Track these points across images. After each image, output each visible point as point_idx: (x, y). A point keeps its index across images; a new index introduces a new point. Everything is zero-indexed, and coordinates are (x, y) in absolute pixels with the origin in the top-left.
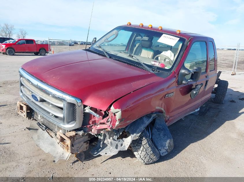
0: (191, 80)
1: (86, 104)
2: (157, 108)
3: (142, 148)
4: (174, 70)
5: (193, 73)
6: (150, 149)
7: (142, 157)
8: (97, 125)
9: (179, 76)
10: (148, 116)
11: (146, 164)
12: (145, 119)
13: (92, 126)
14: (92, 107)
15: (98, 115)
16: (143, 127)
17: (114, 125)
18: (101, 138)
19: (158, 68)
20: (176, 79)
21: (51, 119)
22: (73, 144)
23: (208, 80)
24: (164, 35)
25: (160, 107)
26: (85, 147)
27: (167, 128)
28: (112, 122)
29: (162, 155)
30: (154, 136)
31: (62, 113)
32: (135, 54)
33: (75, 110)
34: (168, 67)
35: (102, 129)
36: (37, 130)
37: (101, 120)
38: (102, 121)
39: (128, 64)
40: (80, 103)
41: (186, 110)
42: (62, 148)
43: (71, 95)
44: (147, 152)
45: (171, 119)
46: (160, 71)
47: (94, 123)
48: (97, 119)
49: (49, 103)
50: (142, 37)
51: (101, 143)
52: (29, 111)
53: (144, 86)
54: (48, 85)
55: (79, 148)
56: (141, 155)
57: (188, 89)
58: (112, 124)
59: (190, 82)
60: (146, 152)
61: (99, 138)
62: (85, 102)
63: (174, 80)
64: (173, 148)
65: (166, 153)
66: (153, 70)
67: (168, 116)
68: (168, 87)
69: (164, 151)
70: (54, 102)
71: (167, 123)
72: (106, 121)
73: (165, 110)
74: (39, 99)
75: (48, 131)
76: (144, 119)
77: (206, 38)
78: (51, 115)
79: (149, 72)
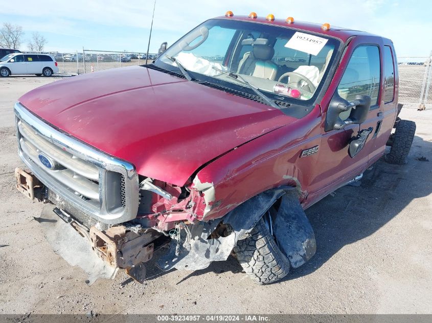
0: (351, 122)
1: (143, 173)
2: (286, 177)
3: (256, 253)
4: (318, 101)
5: (354, 108)
6: (271, 256)
7: (256, 271)
8: (168, 214)
9: (328, 114)
10: (268, 194)
11: (264, 284)
12: (262, 199)
13: (156, 216)
14: (155, 180)
15: (168, 195)
16: (257, 216)
17: (200, 213)
18: (176, 238)
19: (287, 99)
20: (322, 119)
21: (78, 203)
22: (123, 250)
23: (382, 121)
24: (297, 34)
25: (290, 175)
26: (145, 254)
27: (304, 214)
28: (196, 209)
29: (294, 266)
30: (278, 230)
31: (97, 191)
32: (241, 73)
33: (123, 185)
34: (305, 97)
35: (179, 222)
36: (55, 221)
37: (174, 204)
38: (177, 206)
39: (227, 91)
40: (131, 171)
41: (338, 178)
42: (101, 259)
43: (113, 157)
44: (266, 261)
45: (310, 196)
46: (291, 105)
47: (162, 209)
48: (166, 202)
49: (72, 172)
50: (255, 39)
51: (177, 247)
52: (39, 186)
53: (259, 135)
54: (68, 136)
55: (134, 257)
56: (254, 268)
57: (345, 139)
58: (195, 211)
59: (349, 126)
60: (264, 262)
61: (172, 238)
62: (141, 169)
63: (319, 121)
64: (315, 253)
65: (303, 262)
66: (278, 102)
67: (305, 192)
68: (306, 137)
69: (299, 258)
70: (81, 170)
71: (303, 205)
72: (185, 206)
73: (300, 181)
74: (52, 164)
75: (74, 224)
76: (259, 199)
77: (379, 39)
78: (78, 195)
79: (270, 106)
